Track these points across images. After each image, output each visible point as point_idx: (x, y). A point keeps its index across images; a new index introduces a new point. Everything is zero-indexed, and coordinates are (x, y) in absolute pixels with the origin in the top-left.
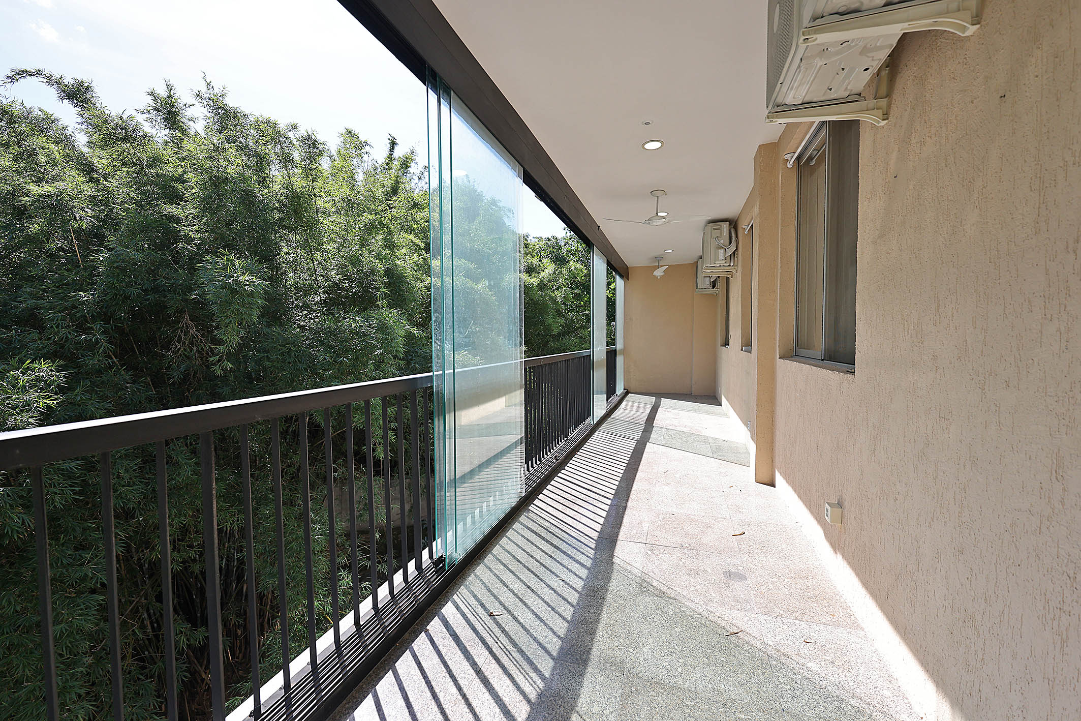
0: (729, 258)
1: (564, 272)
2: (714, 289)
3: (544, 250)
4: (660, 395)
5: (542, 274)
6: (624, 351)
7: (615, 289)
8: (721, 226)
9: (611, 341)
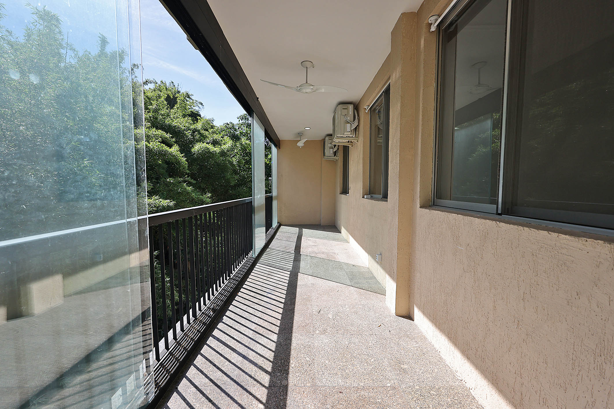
0: (353, 131)
1: (237, 145)
2: (335, 157)
3: (224, 130)
4: (301, 226)
5: (223, 147)
6: (277, 197)
7: (271, 158)
8: (348, 107)
9: (269, 190)
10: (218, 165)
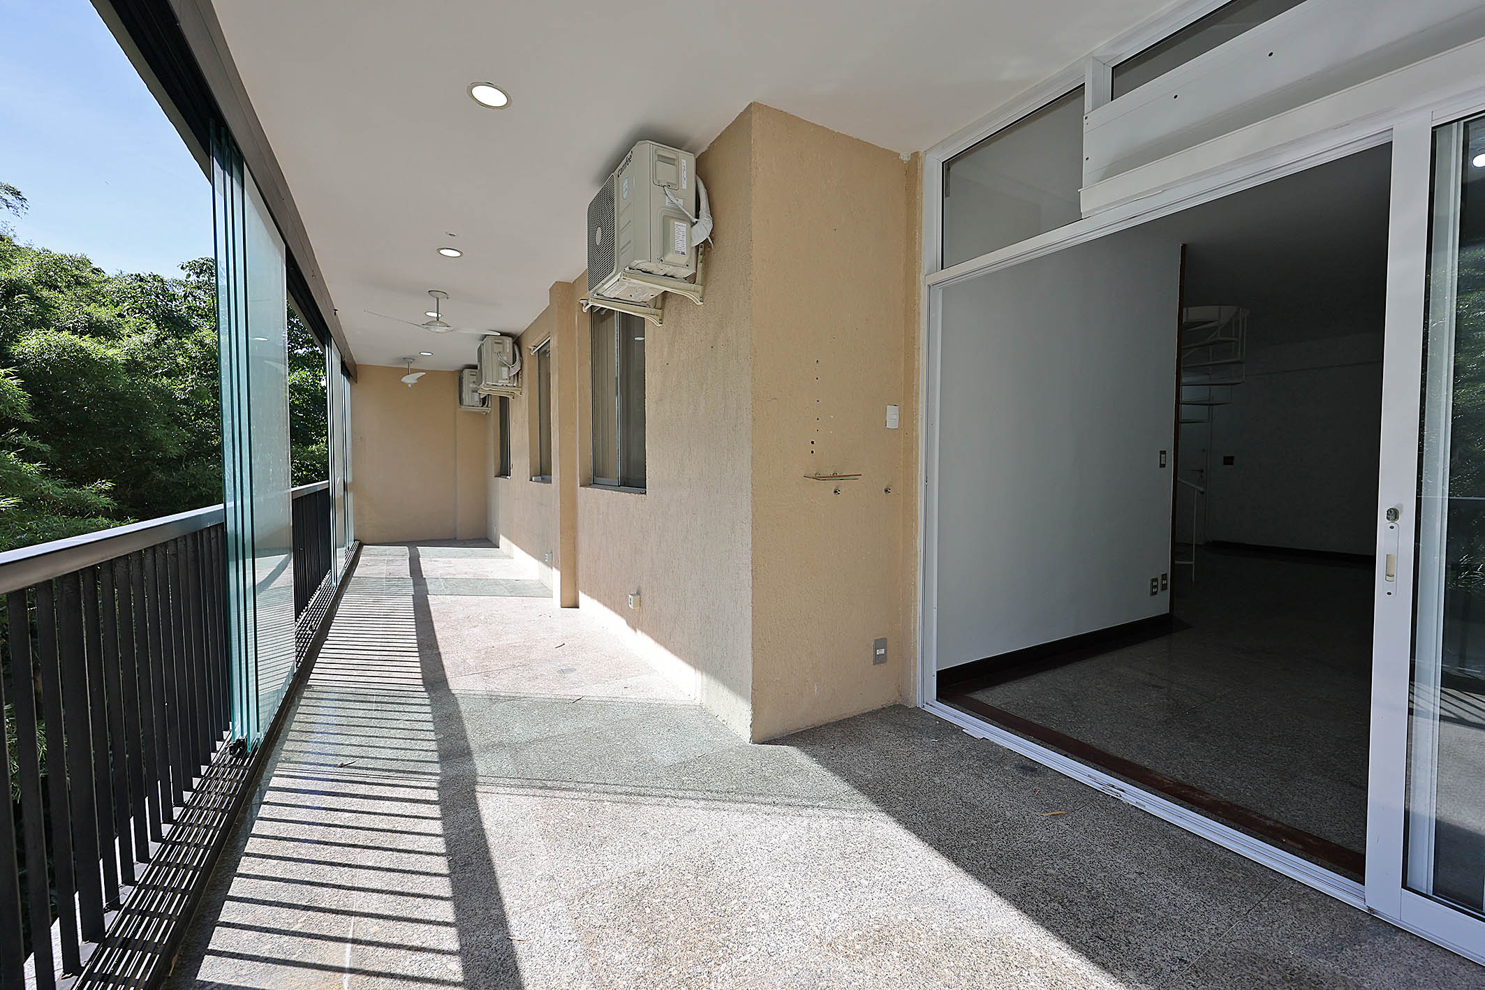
0: (512, 378)
2: (484, 408)
4: (412, 543)
6: (353, 486)
8: (504, 341)
10: (115, 397)
